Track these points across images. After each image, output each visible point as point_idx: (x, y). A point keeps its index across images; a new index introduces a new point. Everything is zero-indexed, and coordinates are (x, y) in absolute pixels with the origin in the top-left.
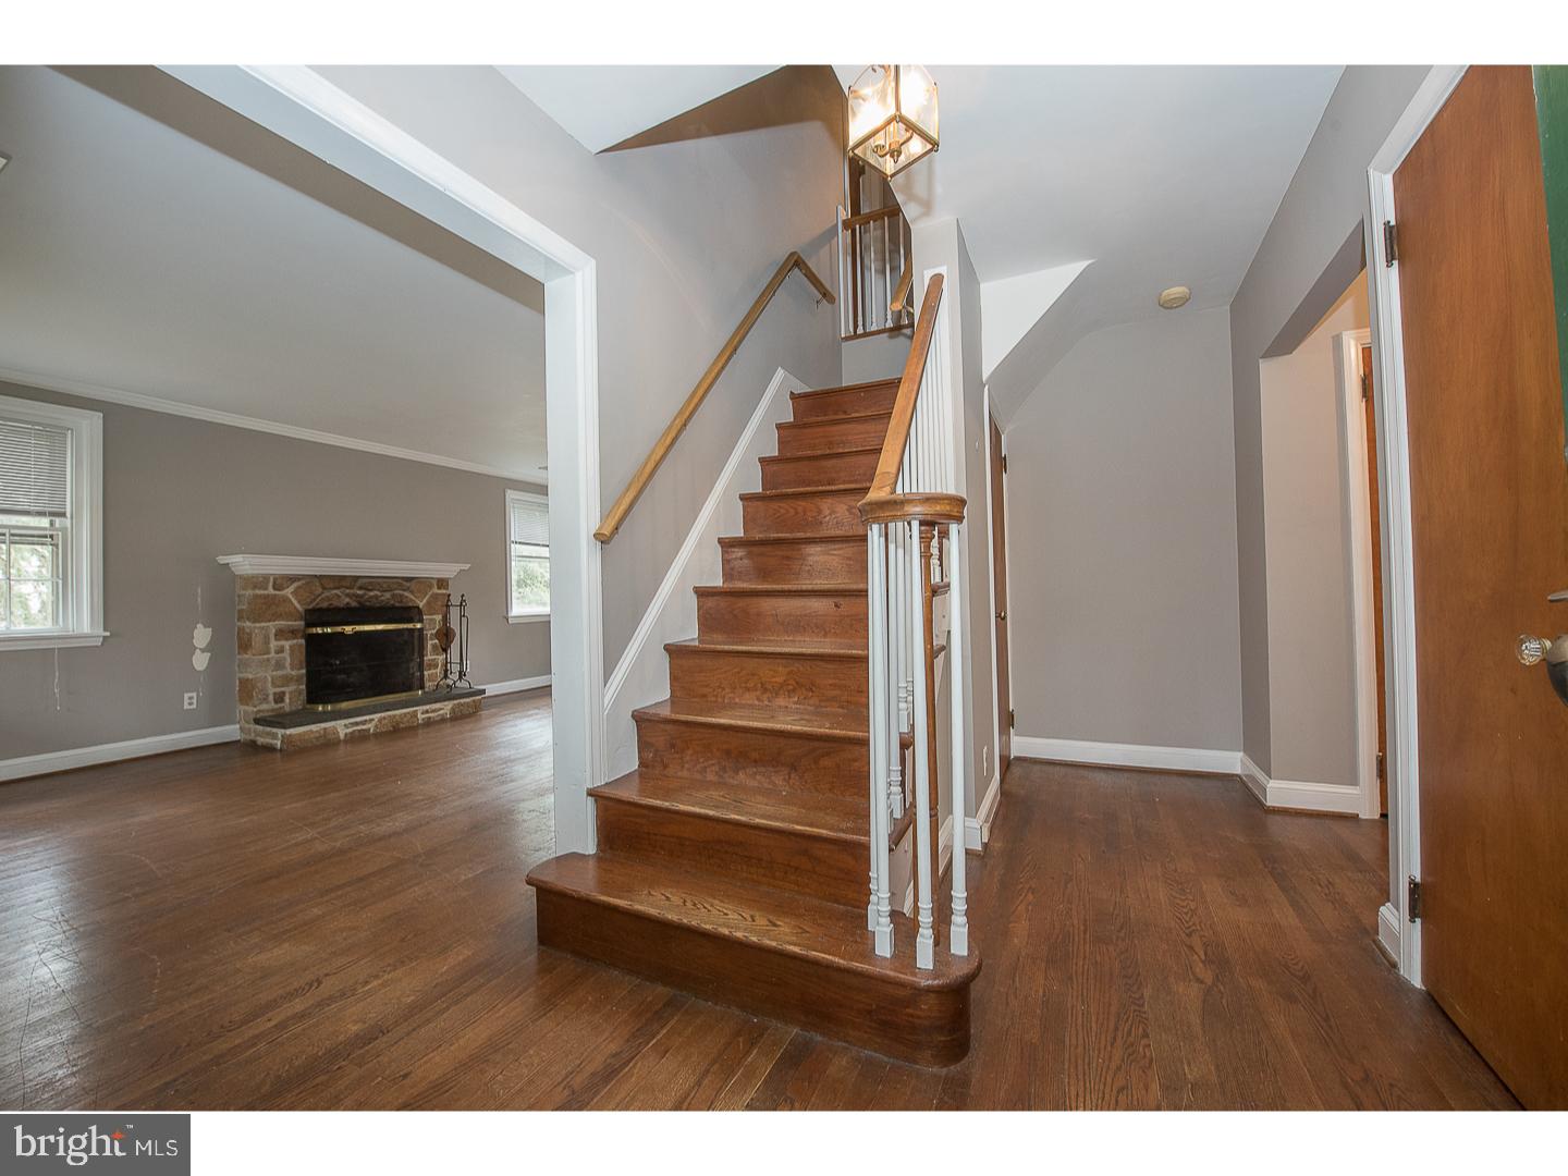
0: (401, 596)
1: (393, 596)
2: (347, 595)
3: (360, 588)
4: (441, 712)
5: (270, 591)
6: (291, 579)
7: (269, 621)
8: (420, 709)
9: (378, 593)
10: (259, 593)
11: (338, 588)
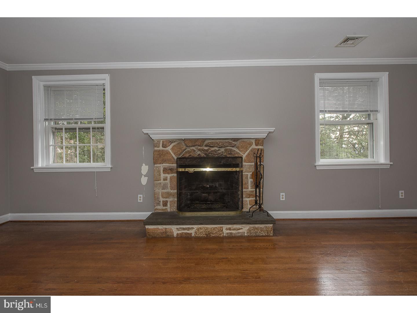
0: (231, 150)
1: (226, 150)
2: (199, 150)
3: (206, 146)
4: (240, 231)
5: (161, 148)
6: (171, 141)
7: (160, 164)
8: (225, 227)
9: (217, 149)
10: (156, 149)
11: (194, 146)
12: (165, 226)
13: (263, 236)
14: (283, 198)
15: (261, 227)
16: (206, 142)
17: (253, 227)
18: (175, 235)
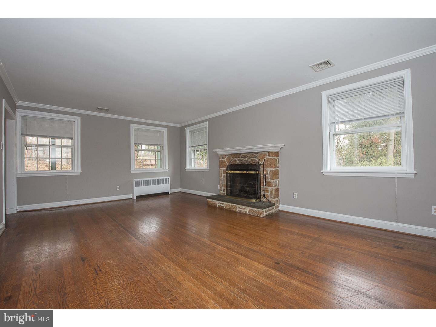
0: (254, 160)
1: (251, 160)
2: (238, 160)
3: (241, 157)
4: (245, 210)
5: (222, 159)
6: (226, 155)
7: (221, 168)
8: (238, 206)
9: (247, 159)
10: (220, 160)
11: (236, 158)
12: (214, 201)
13: (256, 216)
14: (295, 197)
15: (256, 210)
16: (242, 155)
17: (251, 209)
18: (217, 206)
